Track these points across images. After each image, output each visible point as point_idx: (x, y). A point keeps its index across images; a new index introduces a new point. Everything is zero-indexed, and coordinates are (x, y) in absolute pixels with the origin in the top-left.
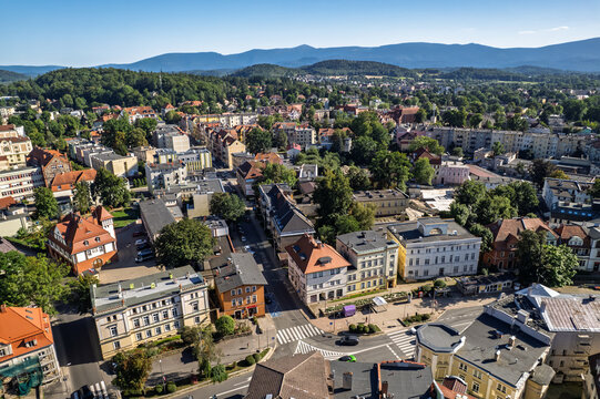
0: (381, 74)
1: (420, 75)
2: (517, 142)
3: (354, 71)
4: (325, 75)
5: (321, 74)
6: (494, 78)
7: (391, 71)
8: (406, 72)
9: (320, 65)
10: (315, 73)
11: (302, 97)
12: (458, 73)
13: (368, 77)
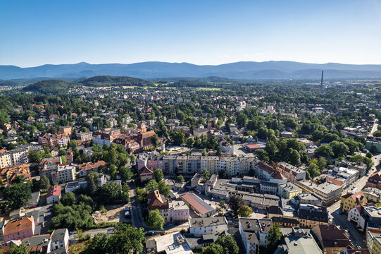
0: (133, 85)
1: (157, 85)
2: (216, 165)
3: (115, 84)
4: (96, 86)
5: (93, 86)
6: (197, 86)
7: (139, 83)
8: (148, 83)
9: (92, 79)
10: (89, 85)
11: (75, 115)
12: (179, 84)
13: (125, 87)
